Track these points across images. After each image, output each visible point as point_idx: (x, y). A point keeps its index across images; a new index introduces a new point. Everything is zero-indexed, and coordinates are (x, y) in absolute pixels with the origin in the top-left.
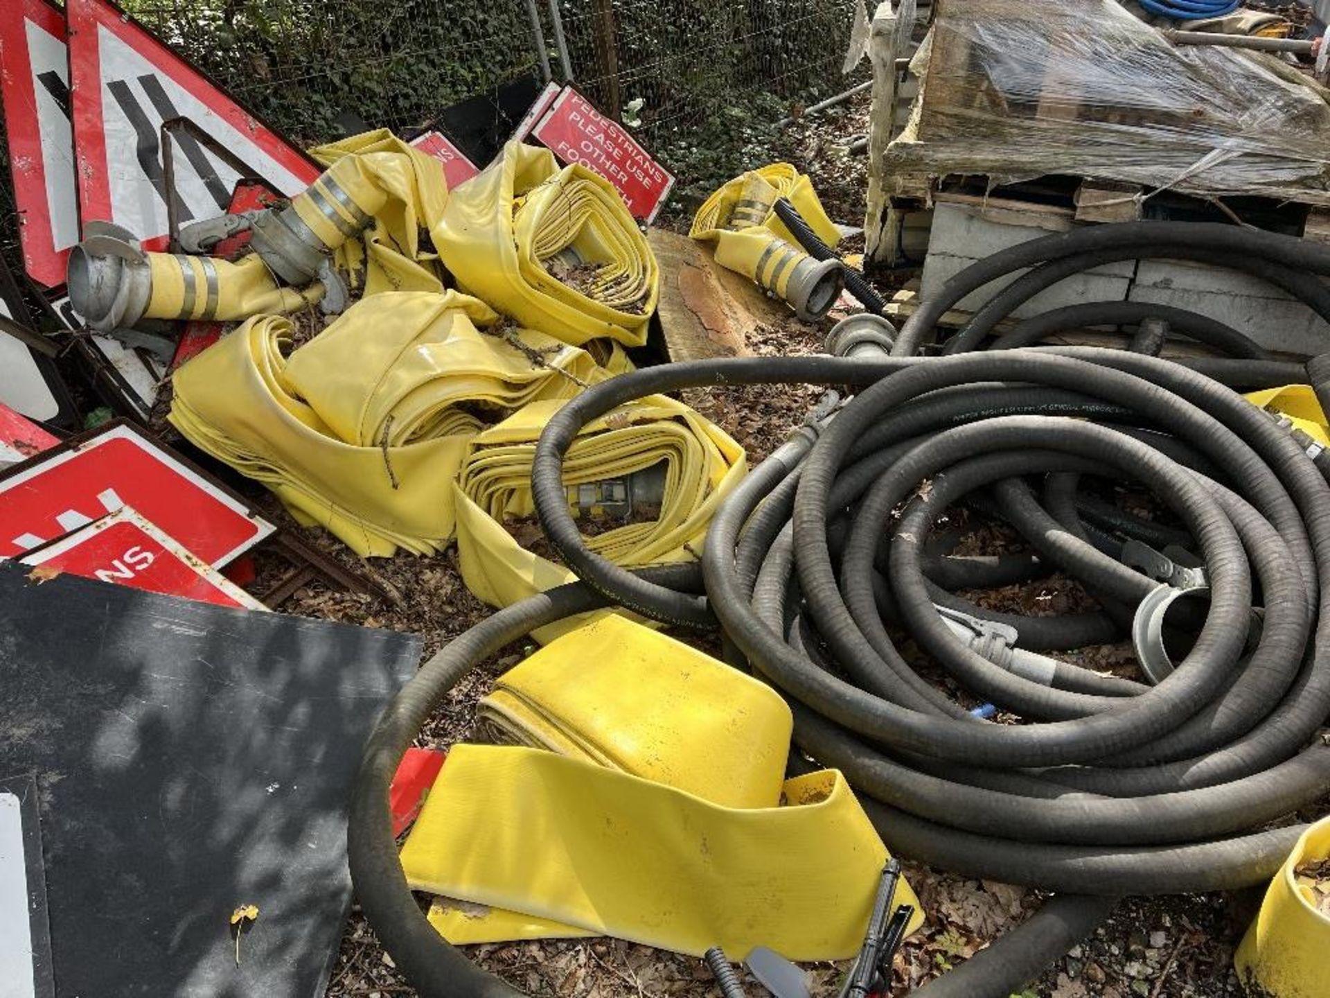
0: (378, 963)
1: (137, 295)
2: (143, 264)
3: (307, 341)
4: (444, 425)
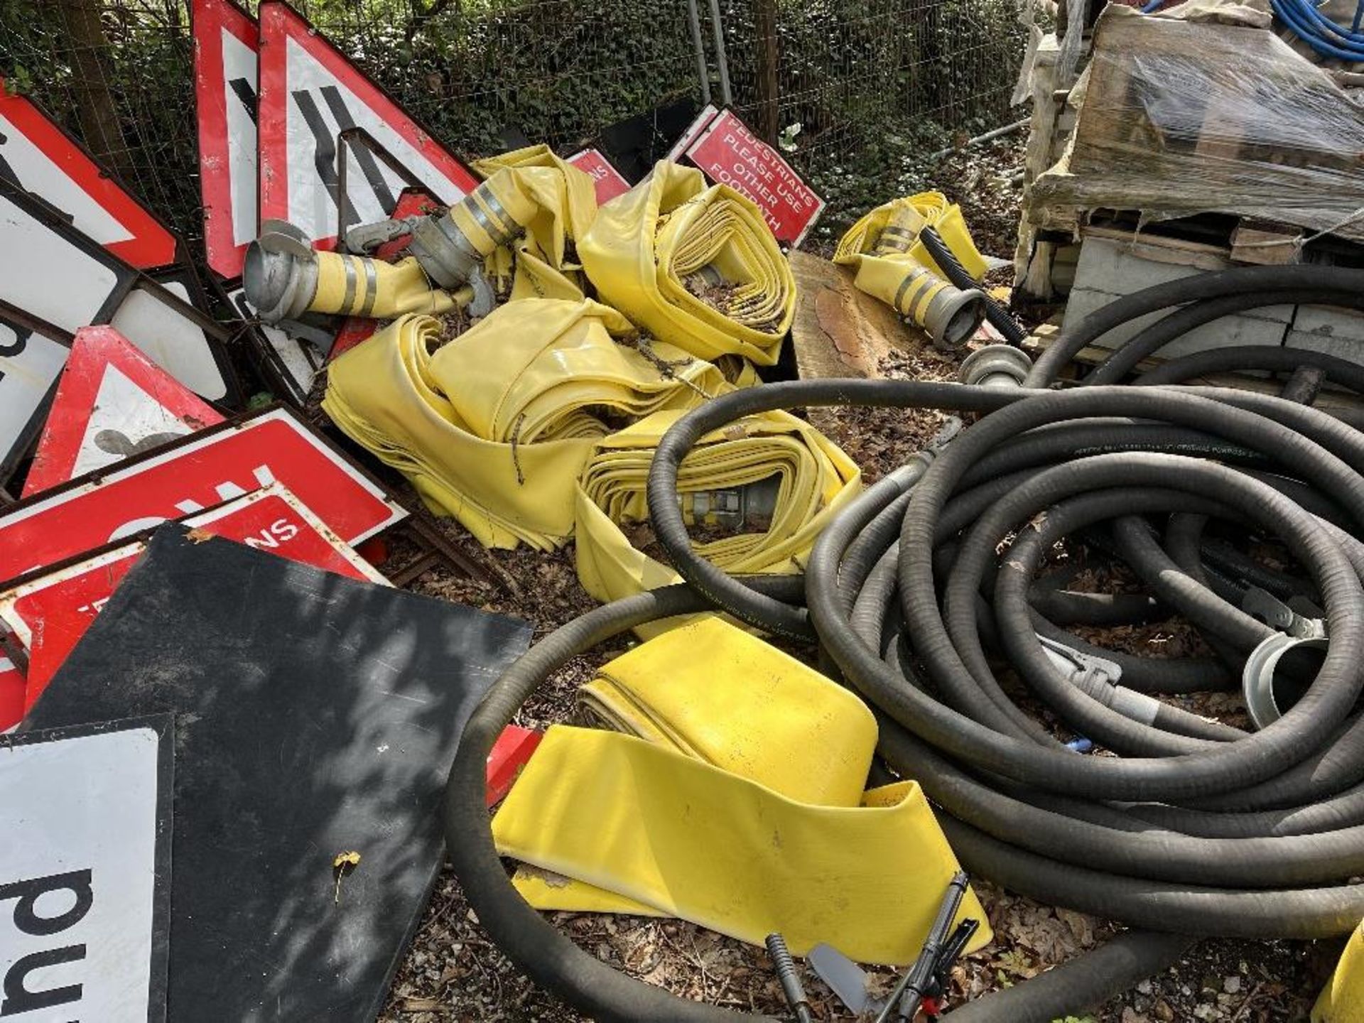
0: (462, 918)
1: (304, 289)
2: (311, 261)
3: (452, 339)
4: (572, 428)
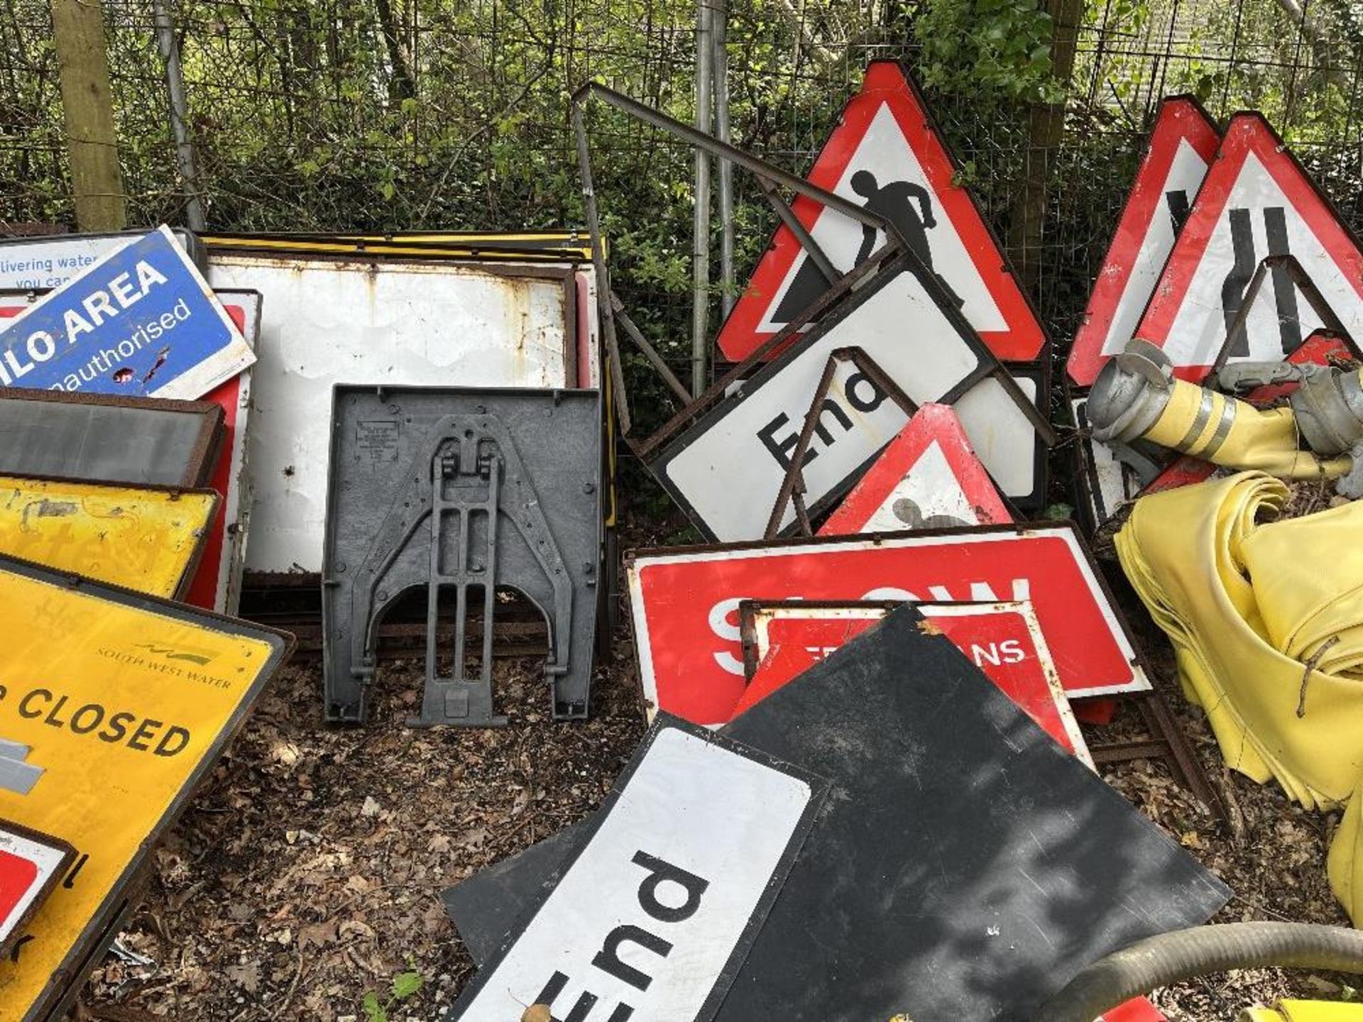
1: (1145, 415)
2: (1165, 390)
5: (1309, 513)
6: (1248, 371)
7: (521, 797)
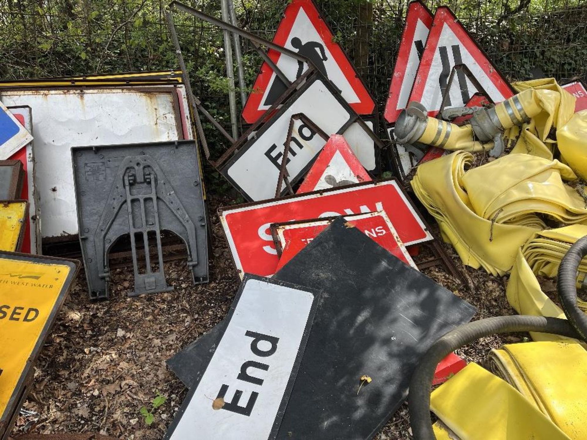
1: (418, 132)
3: (477, 166)
5: (482, 165)
6: (453, 112)
7: (188, 319)
